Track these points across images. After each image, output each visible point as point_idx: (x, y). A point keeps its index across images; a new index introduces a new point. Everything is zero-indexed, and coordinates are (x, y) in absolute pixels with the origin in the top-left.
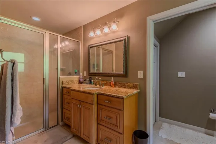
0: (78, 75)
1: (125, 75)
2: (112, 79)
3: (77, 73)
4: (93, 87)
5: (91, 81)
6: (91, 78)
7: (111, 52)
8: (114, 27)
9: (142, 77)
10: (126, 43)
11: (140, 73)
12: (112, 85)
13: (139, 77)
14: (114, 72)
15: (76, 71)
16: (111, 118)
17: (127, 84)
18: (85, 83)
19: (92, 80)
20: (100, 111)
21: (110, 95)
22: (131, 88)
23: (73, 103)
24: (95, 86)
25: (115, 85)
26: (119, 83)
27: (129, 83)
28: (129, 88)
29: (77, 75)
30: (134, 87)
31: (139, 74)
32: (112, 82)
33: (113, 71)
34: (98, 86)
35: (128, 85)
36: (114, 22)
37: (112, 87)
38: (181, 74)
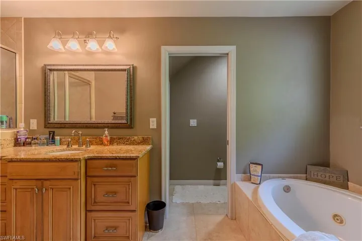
0: (10, 127)
1: (130, 124)
2: (106, 132)
3: (8, 122)
4: (64, 150)
5: (53, 138)
6: (54, 132)
7: (88, 83)
8: (110, 45)
9: (155, 127)
10: (130, 75)
11: (153, 122)
12: (106, 143)
13: (151, 127)
14: (94, 120)
15: (5, 119)
16: (115, 193)
17: (132, 139)
18: (35, 144)
19: (56, 137)
20: (93, 187)
21: (116, 157)
22: (139, 144)
23: (16, 189)
24: (68, 146)
25: (112, 142)
26: (120, 139)
27: (136, 137)
28: (136, 145)
29: (6, 128)
30: (144, 141)
31: (151, 123)
32: (106, 136)
33: (91, 118)
34: (76, 147)
35: (134, 140)
36: (110, 37)
37: (105, 145)
38: (193, 123)
